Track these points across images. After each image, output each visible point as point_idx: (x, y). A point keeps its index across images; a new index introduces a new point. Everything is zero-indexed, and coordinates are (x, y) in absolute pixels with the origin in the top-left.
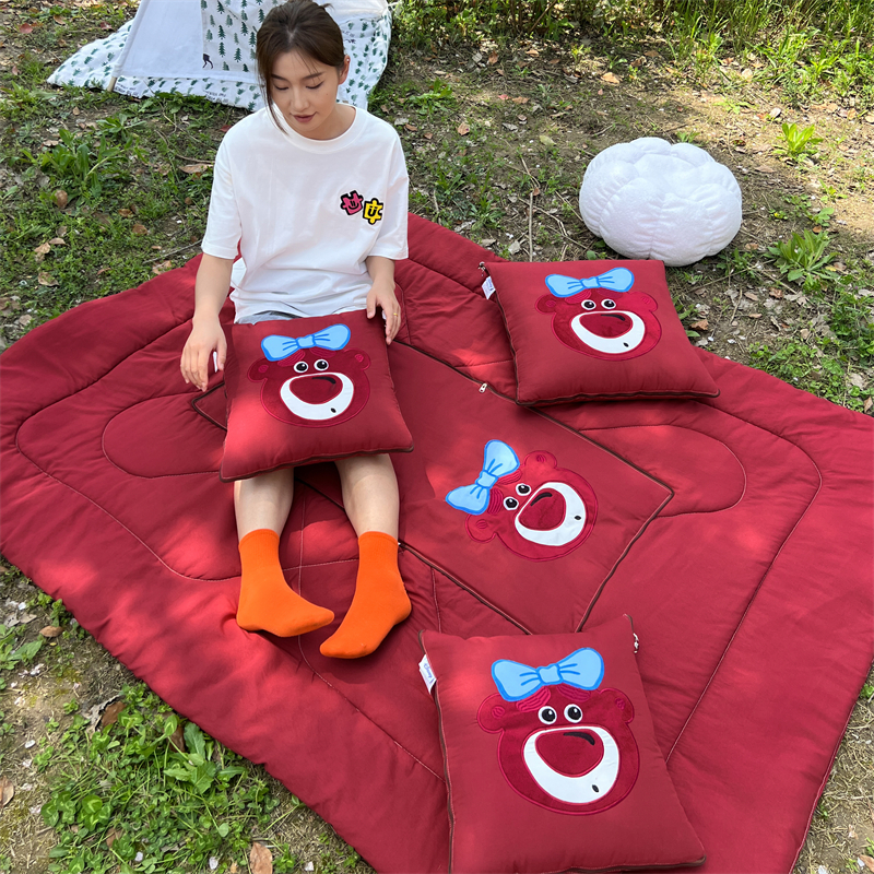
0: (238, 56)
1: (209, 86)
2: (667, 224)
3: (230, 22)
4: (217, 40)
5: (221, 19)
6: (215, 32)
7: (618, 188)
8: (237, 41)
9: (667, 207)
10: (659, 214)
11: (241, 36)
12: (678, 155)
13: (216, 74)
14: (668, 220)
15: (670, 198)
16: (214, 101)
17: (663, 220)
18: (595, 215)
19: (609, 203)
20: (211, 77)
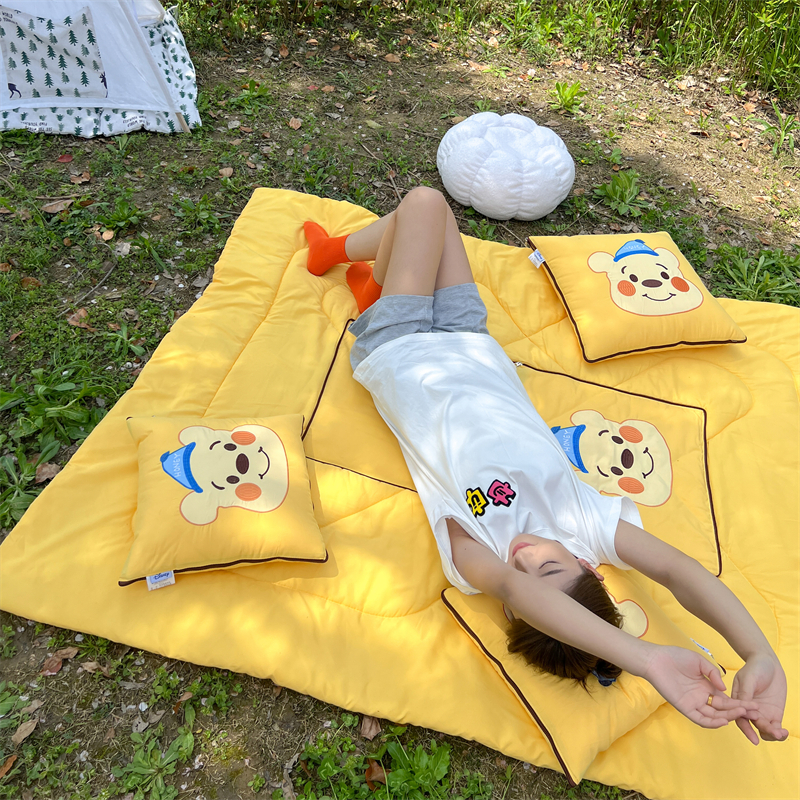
0: (49, 81)
1: (24, 117)
2: (531, 187)
3: (33, 47)
4: (21, 68)
5: (23, 45)
6: (18, 59)
7: (482, 162)
8: (44, 65)
9: (528, 172)
10: (522, 179)
11: (48, 60)
12: (512, 125)
13: (26, 103)
14: (531, 183)
15: (527, 164)
16: (37, 131)
17: (527, 183)
18: (466, 188)
19: (478, 177)
20: (21, 106)
